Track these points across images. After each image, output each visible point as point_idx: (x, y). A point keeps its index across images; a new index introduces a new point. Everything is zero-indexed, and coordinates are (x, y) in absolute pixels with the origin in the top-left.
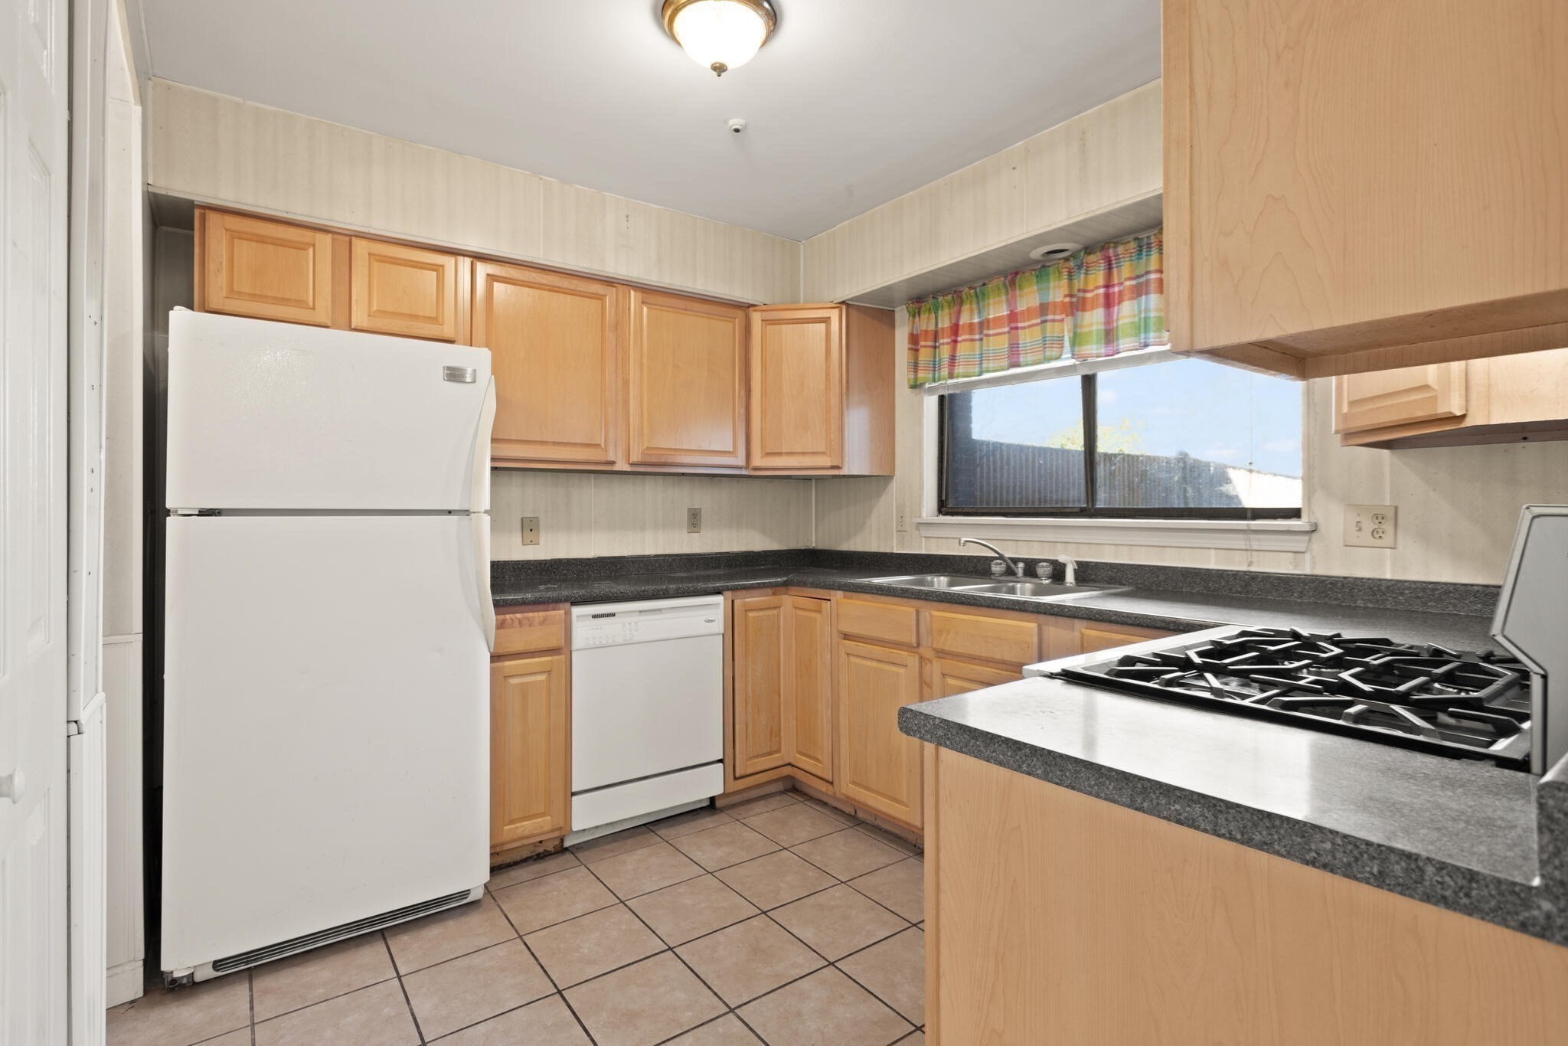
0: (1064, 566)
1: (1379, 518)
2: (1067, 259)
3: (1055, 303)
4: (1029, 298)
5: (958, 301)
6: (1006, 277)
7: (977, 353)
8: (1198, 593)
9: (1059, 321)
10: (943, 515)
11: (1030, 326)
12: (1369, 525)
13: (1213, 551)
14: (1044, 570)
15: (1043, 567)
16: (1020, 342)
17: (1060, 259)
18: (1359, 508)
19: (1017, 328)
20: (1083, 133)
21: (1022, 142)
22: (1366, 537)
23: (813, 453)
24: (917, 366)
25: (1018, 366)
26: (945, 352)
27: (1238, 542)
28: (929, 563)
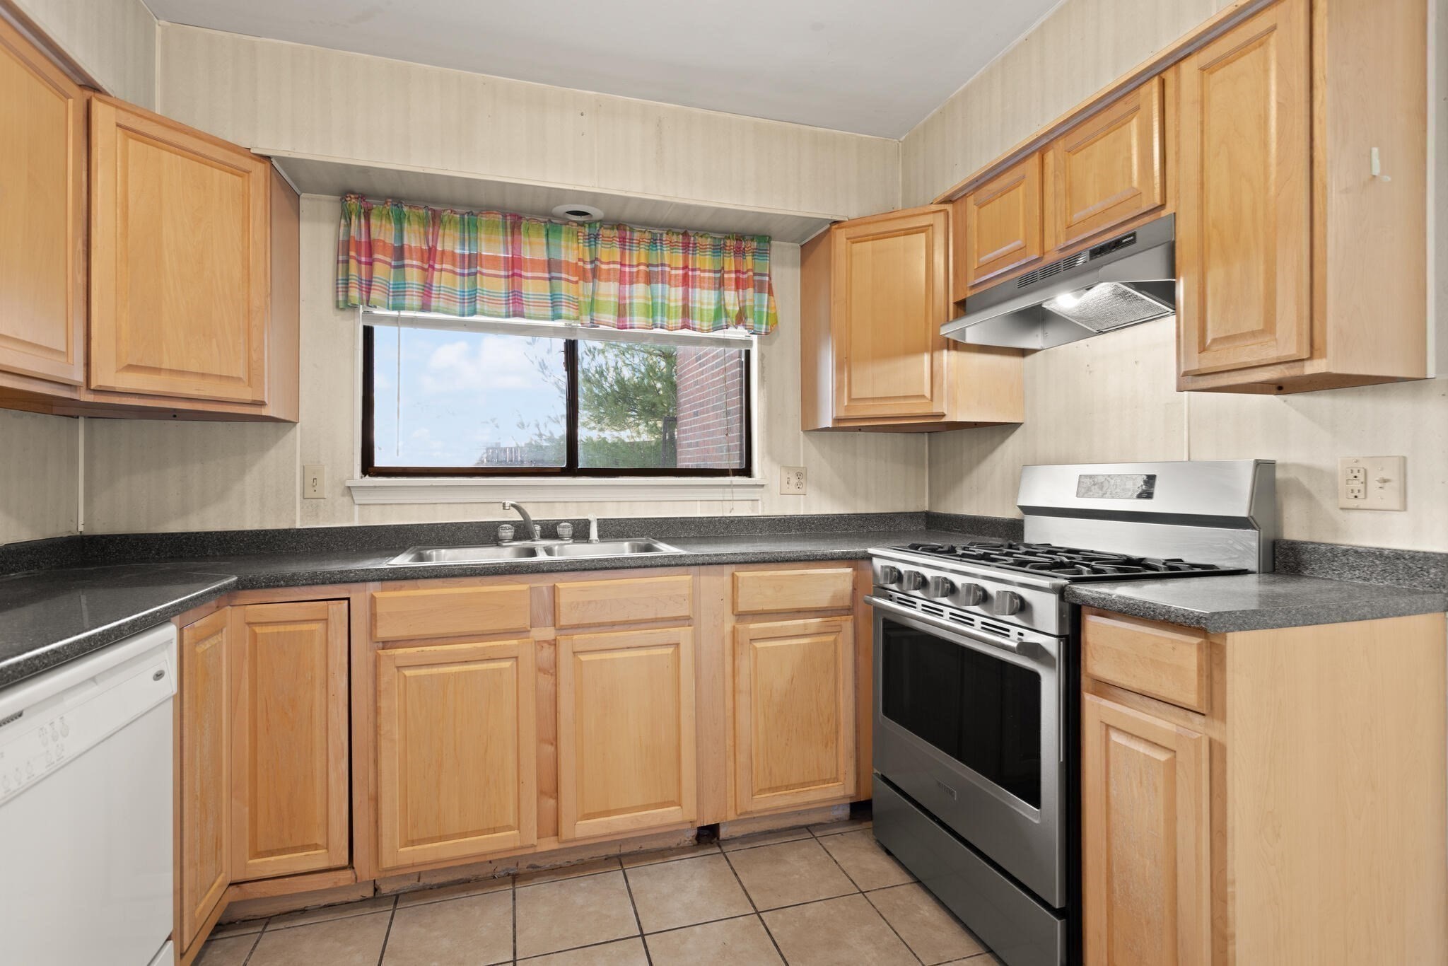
0: (587, 523)
1: (799, 475)
2: (581, 224)
3: (568, 263)
4: (533, 248)
5: (434, 220)
6: (505, 216)
7: (458, 289)
8: (693, 537)
9: (572, 282)
10: (370, 476)
11: (533, 278)
12: (794, 480)
13: (699, 503)
14: (565, 530)
15: (564, 527)
16: (523, 292)
17: (574, 221)
18: (788, 468)
19: (520, 276)
20: (660, 121)
21: (595, 93)
22: (793, 489)
23: (221, 377)
24: (371, 285)
25: (522, 315)
26: (413, 276)
27: (717, 494)
28: (374, 537)
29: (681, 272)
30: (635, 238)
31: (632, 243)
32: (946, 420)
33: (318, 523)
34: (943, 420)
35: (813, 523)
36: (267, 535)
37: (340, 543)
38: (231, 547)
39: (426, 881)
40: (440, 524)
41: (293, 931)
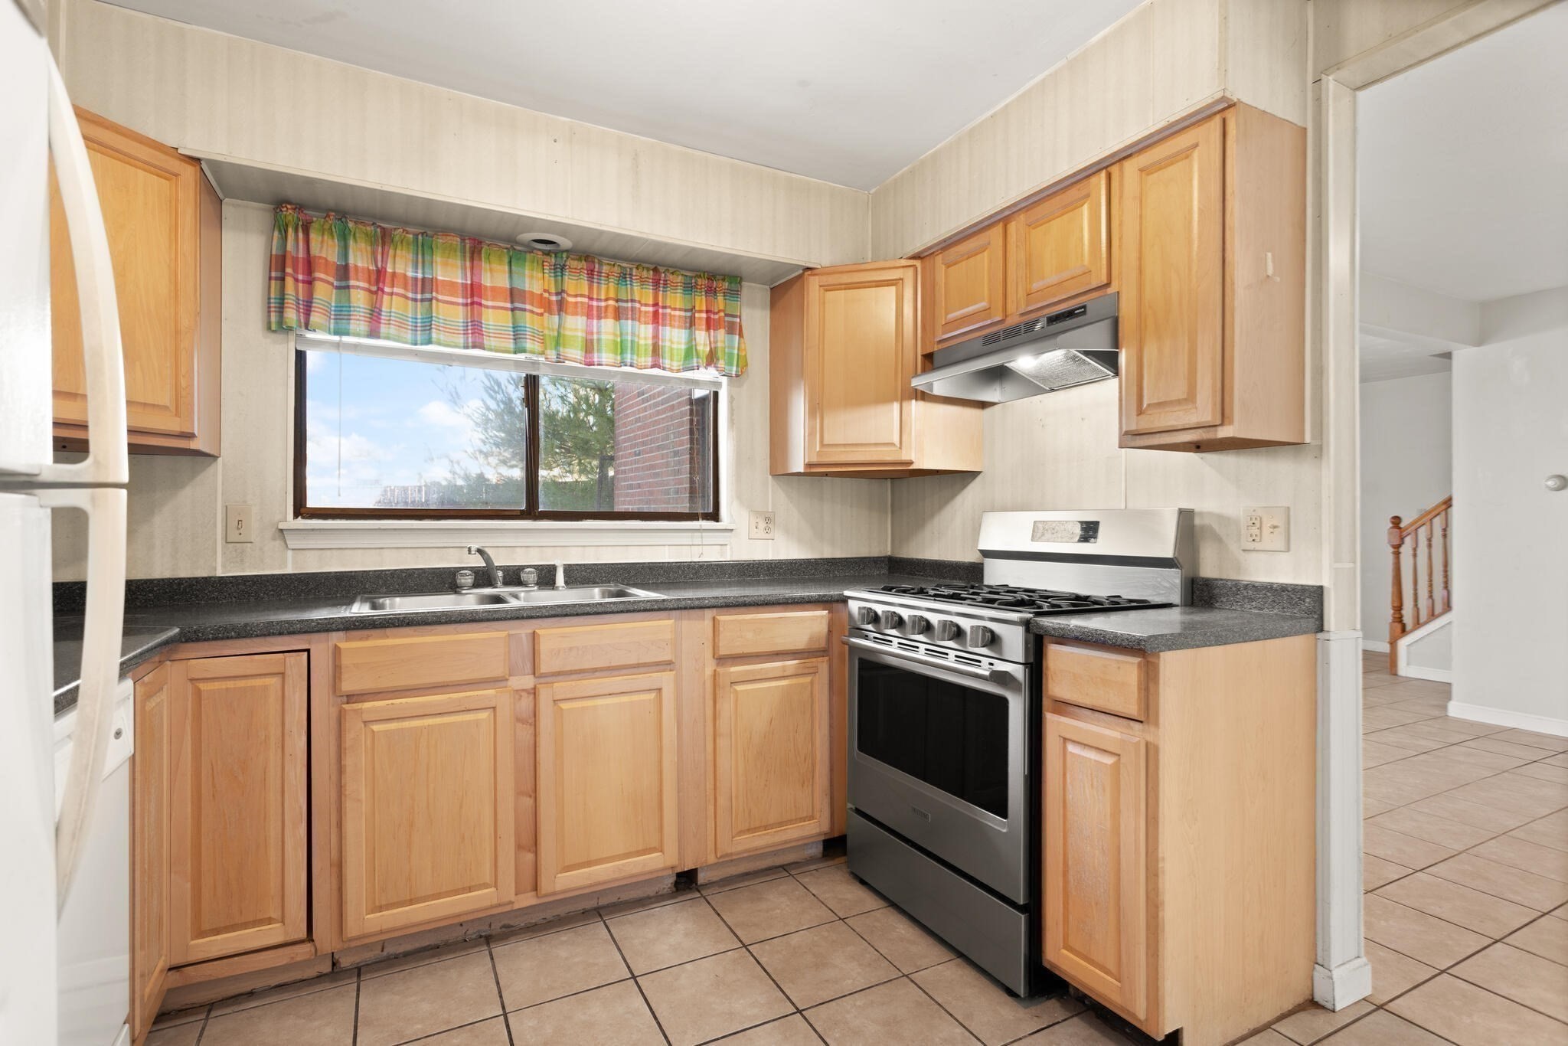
0: (552, 569)
1: (768, 520)
2: (547, 253)
3: (532, 293)
4: (494, 275)
5: (384, 239)
6: (463, 240)
7: (410, 315)
8: (662, 583)
9: (537, 314)
10: (303, 518)
11: (494, 307)
12: (762, 525)
13: (667, 547)
14: (530, 576)
15: (529, 573)
16: (483, 322)
17: (539, 250)
18: (758, 513)
19: (480, 304)
20: (636, 155)
21: (569, 120)
22: (761, 533)
24: (310, 307)
25: (482, 347)
26: (359, 299)
27: (685, 539)
28: (311, 586)
29: (651, 309)
30: (603, 271)
31: (601, 276)
32: (915, 468)
33: (243, 570)
34: (911, 468)
35: (782, 568)
36: (183, 584)
37: (272, 593)
38: (137, 598)
39: (390, 950)
40: (389, 570)
41: (244, 1014)
